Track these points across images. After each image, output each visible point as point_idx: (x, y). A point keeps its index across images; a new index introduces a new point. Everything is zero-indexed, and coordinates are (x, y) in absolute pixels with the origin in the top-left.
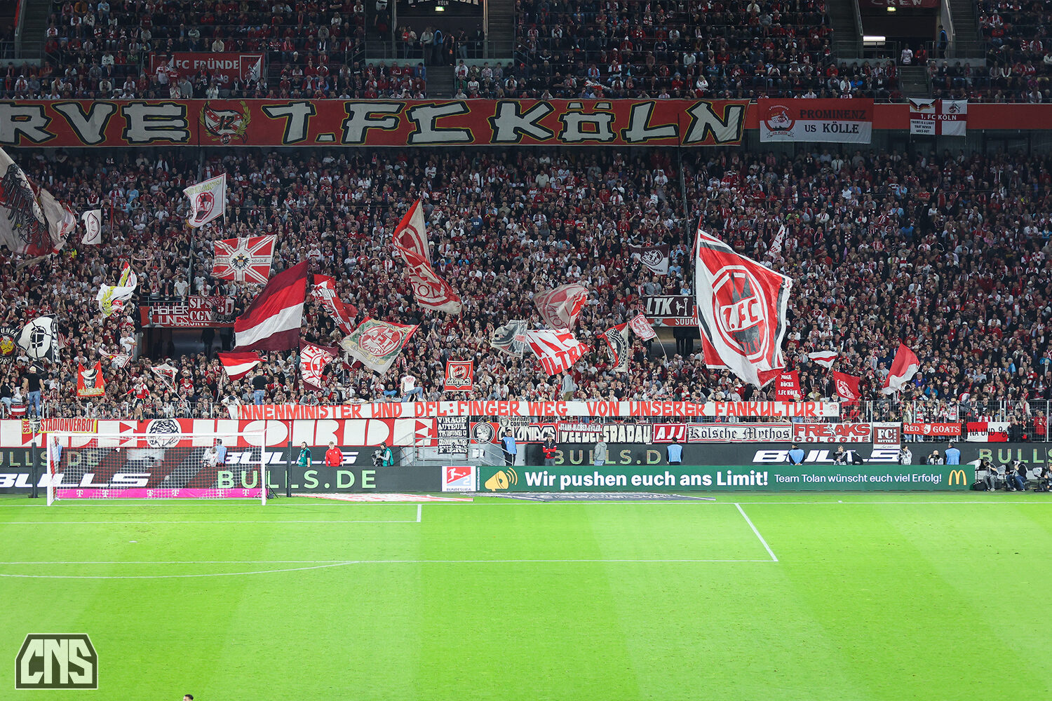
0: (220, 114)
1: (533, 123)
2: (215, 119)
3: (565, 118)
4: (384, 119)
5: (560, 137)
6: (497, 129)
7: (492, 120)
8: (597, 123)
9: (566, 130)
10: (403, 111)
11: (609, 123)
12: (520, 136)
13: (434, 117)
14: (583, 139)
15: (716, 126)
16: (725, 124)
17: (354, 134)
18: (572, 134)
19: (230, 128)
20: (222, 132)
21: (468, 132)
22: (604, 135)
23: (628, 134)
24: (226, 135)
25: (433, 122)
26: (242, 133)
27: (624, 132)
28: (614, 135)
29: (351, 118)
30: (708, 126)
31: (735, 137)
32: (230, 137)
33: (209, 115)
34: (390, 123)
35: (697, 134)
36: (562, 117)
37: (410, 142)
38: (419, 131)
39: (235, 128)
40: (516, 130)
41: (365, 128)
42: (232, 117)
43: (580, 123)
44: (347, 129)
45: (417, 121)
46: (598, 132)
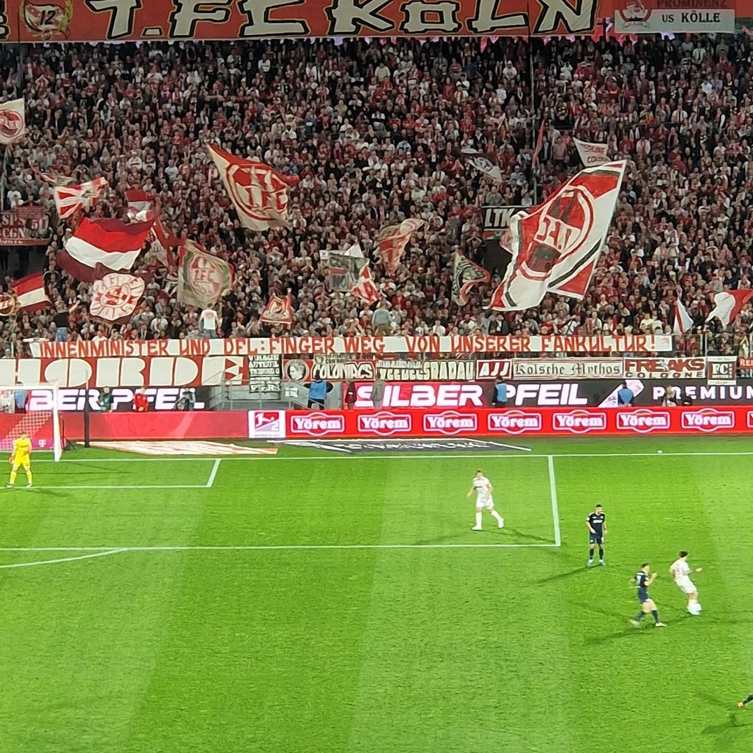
0: (41, 9)
1: (373, 13)
2: (36, 14)
3: (407, 8)
4: (214, 11)
5: (402, 28)
6: (334, 20)
7: (329, 11)
8: (441, 13)
9: (407, 20)
10: (234, 3)
11: (453, 13)
12: (358, 28)
13: (268, 9)
14: (426, 30)
15: (568, 14)
16: (578, 12)
17: (182, 28)
18: (414, 25)
19: (51, 23)
20: (43, 27)
21: (303, 23)
22: (449, 25)
23: (474, 24)
24: (47, 31)
25: (266, 14)
26: (64, 29)
27: (470, 22)
28: (460, 26)
29: (179, 10)
30: (559, 15)
31: (588, 26)
32: (51, 33)
33: (30, 9)
34: (220, 15)
35: (548, 23)
36: (404, 6)
37: (242, 35)
38: (251, 23)
39: (57, 23)
40: (355, 21)
41: (194, 22)
42: (54, 12)
43: (423, 13)
44: (174, 22)
45: (249, 12)
46: (442, 22)
